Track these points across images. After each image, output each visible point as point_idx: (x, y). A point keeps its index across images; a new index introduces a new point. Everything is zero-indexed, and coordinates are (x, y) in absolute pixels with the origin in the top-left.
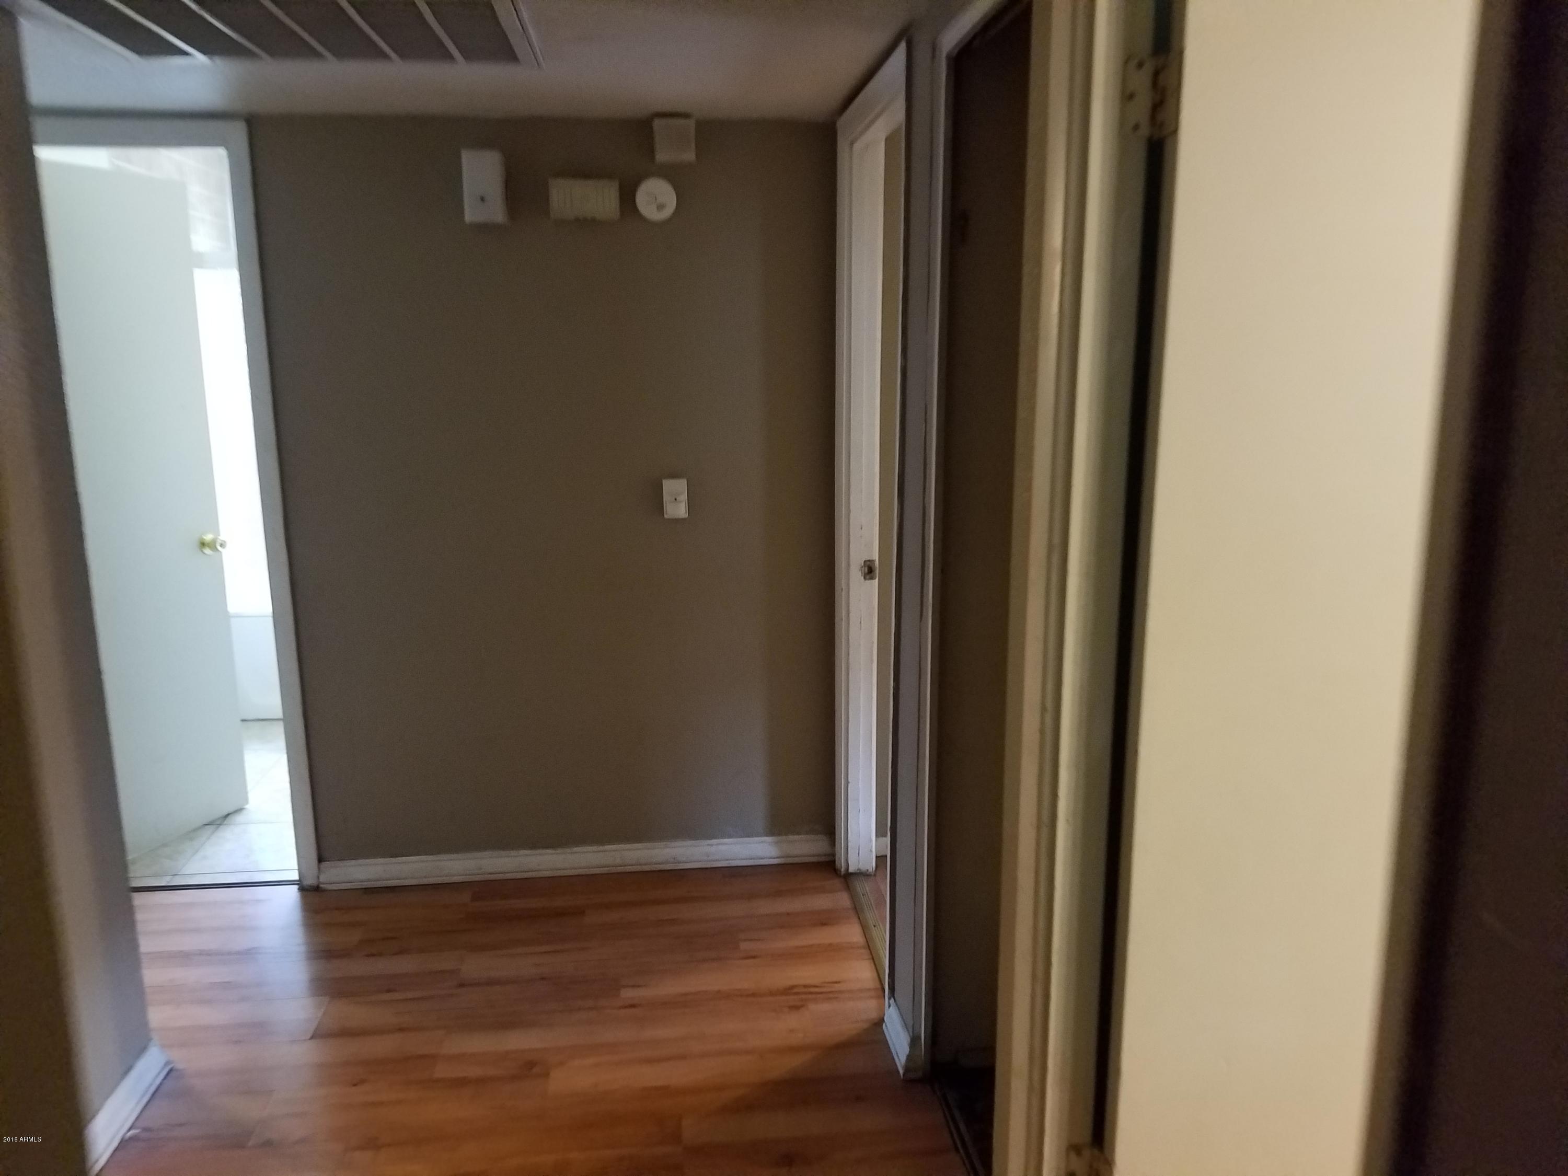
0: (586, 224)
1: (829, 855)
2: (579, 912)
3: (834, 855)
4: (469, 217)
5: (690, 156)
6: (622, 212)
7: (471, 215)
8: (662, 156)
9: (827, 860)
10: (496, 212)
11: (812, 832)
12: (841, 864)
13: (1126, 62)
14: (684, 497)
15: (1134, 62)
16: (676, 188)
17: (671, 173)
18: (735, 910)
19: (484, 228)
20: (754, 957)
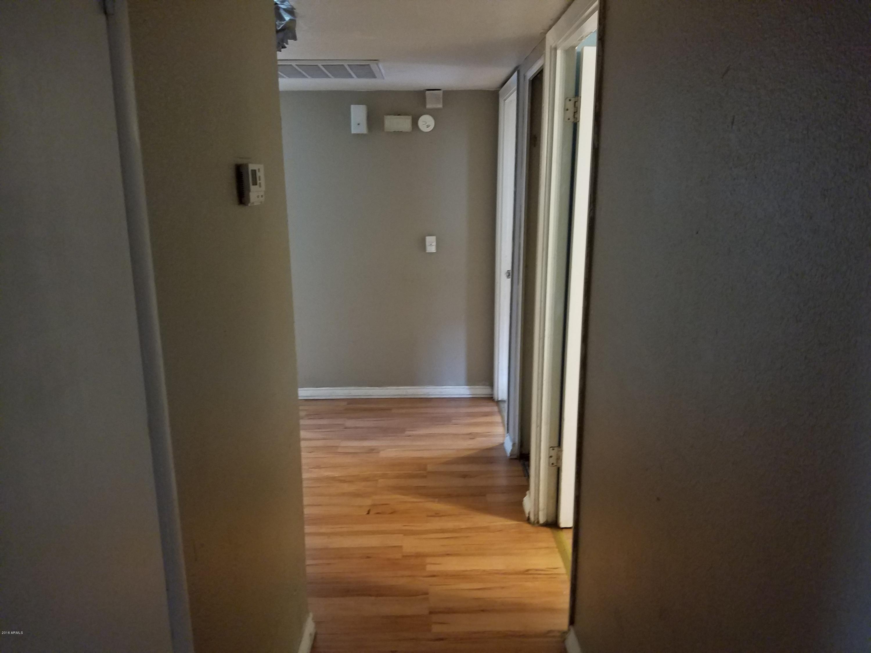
0: (399, 133)
1: (490, 395)
2: (390, 409)
3: (492, 394)
4: (353, 131)
5: (440, 106)
6: (413, 129)
7: (354, 130)
8: (428, 106)
9: (490, 397)
10: (363, 129)
11: (484, 385)
12: (495, 397)
13: (566, 99)
14: (434, 244)
15: (568, 99)
16: (434, 119)
17: (432, 113)
18: (451, 411)
19: (358, 136)
20: (457, 424)
